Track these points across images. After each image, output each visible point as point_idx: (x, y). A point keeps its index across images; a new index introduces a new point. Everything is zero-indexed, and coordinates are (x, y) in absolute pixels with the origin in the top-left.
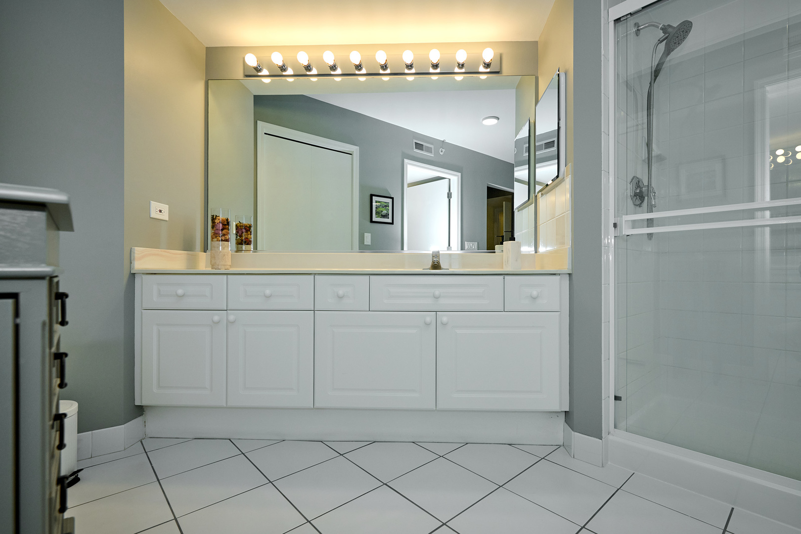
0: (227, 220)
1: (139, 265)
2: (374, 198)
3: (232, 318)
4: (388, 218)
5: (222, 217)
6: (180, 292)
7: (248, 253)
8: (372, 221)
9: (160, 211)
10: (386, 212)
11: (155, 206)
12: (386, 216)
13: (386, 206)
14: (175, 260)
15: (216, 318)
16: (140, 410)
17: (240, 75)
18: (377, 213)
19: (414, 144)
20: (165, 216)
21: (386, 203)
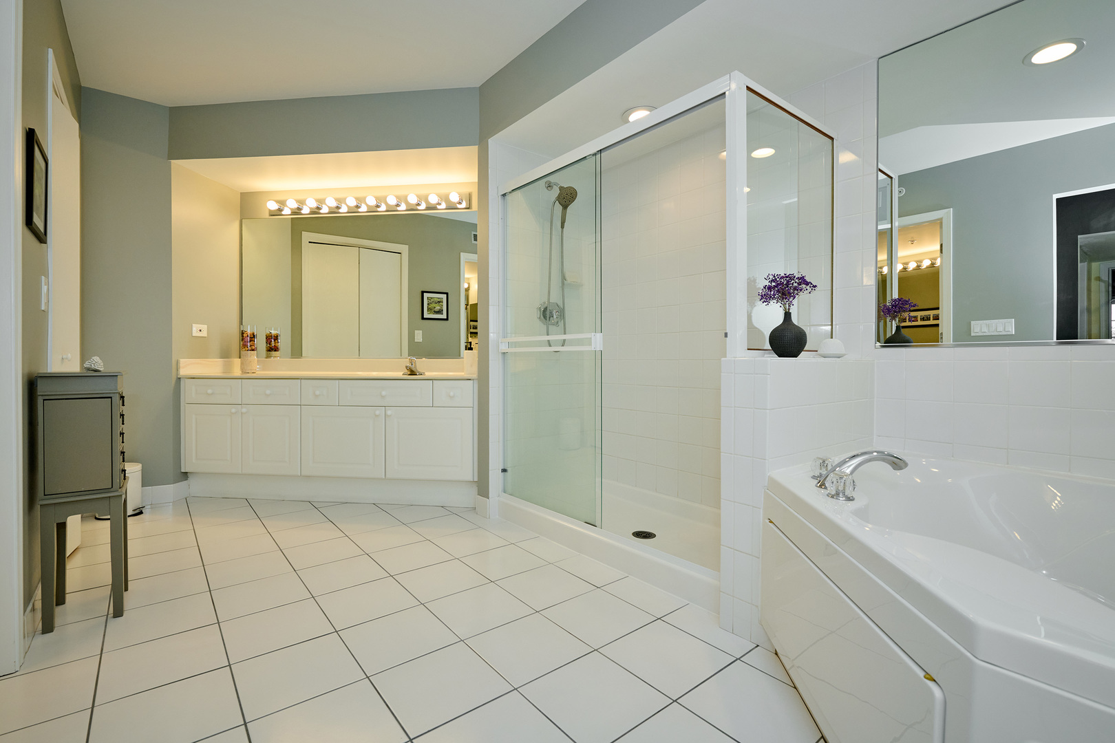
0: (253, 334)
1: (183, 372)
2: (426, 295)
3: (244, 410)
4: (442, 314)
5: (249, 332)
6: (210, 391)
7: (275, 359)
8: (423, 318)
9: (200, 331)
10: (439, 308)
11: (195, 328)
12: (440, 312)
13: (439, 302)
14: (212, 367)
15: (233, 410)
16: (185, 475)
17: (267, 215)
18: (428, 309)
19: (473, 236)
20: (204, 334)
21: (439, 298)
